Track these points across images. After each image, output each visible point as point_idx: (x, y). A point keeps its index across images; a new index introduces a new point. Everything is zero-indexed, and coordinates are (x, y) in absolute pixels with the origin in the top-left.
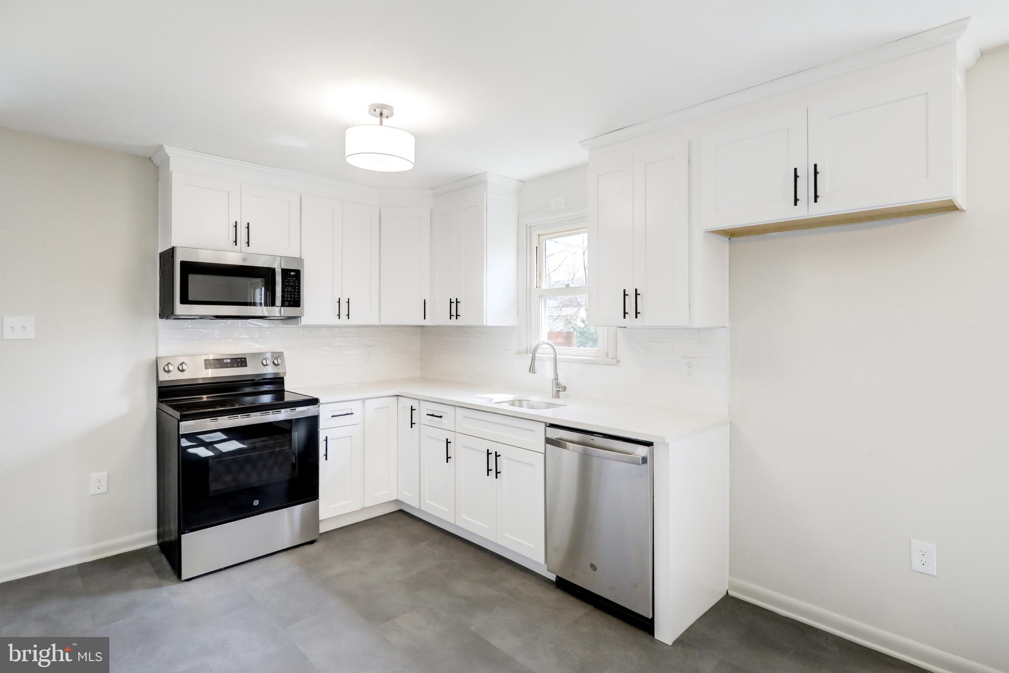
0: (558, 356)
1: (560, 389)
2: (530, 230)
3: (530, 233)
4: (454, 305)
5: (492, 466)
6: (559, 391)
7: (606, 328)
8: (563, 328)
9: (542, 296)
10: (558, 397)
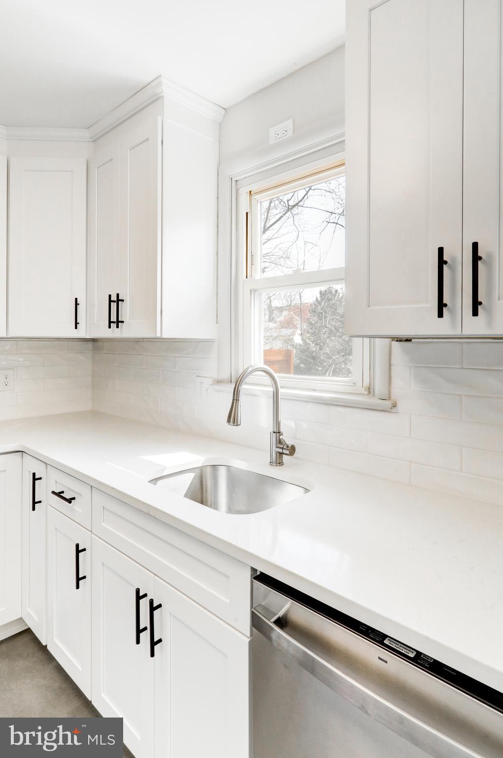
0: (281, 391)
1: (285, 451)
2: (236, 185)
3: (237, 191)
4: (114, 305)
5: (145, 622)
6: (281, 454)
7: (367, 340)
8: (281, 346)
9: (255, 291)
10: (280, 463)
